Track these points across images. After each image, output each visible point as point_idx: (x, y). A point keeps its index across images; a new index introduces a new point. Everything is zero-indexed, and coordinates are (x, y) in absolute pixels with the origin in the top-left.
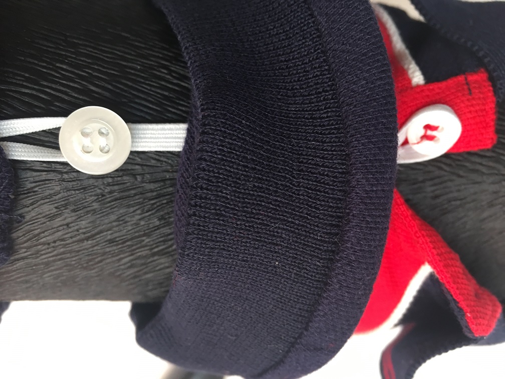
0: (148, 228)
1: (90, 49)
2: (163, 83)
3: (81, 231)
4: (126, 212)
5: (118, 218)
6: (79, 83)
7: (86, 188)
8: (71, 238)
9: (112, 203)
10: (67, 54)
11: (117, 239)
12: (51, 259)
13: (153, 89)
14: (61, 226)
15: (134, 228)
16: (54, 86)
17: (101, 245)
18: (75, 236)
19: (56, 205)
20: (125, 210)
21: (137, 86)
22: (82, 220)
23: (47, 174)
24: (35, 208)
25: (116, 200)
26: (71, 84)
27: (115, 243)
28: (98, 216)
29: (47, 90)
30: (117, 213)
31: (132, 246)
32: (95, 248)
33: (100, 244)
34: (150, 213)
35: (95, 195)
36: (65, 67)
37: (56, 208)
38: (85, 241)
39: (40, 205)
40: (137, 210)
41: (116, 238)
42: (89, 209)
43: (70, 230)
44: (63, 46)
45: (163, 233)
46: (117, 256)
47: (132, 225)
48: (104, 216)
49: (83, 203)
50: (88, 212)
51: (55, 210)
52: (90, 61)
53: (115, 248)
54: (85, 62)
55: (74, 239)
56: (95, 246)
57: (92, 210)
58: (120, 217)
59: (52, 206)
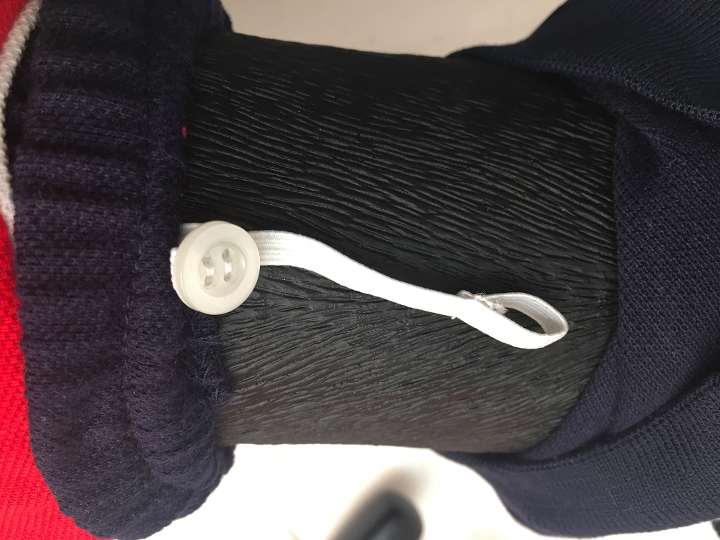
0: (451, 368)
1: (387, 147)
2: (476, 187)
3: (373, 371)
4: (429, 348)
5: (418, 356)
6: (379, 191)
7: (386, 321)
8: (361, 378)
9: (414, 339)
10: (362, 155)
11: (413, 381)
12: (334, 402)
13: (465, 195)
14: (351, 365)
15: (435, 369)
16: (351, 198)
17: (392, 388)
18: (365, 376)
19: (350, 341)
20: (427, 347)
21: (445, 193)
22: (376, 359)
23: (344, 306)
24: (326, 345)
25: (418, 335)
26: (371, 194)
27: (410, 385)
28: (396, 354)
29: (345, 203)
30: (418, 350)
31: (428, 388)
32: (387, 390)
33: (392, 386)
34: (456, 350)
35: (395, 330)
36: (362, 172)
37: (350, 344)
38: (376, 383)
39: (332, 341)
40: (441, 346)
41: (411, 379)
42: (386, 345)
43: (361, 370)
44: (357, 144)
45: (468, 374)
46: (408, 399)
47: (432, 365)
48: (401, 354)
49: (380, 339)
50: (384, 349)
51: (348, 347)
52: (389, 163)
53: (408, 391)
54: (384, 164)
55: (364, 380)
56: (387, 388)
57: (389, 347)
58: (421, 355)
59: (346, 342)
